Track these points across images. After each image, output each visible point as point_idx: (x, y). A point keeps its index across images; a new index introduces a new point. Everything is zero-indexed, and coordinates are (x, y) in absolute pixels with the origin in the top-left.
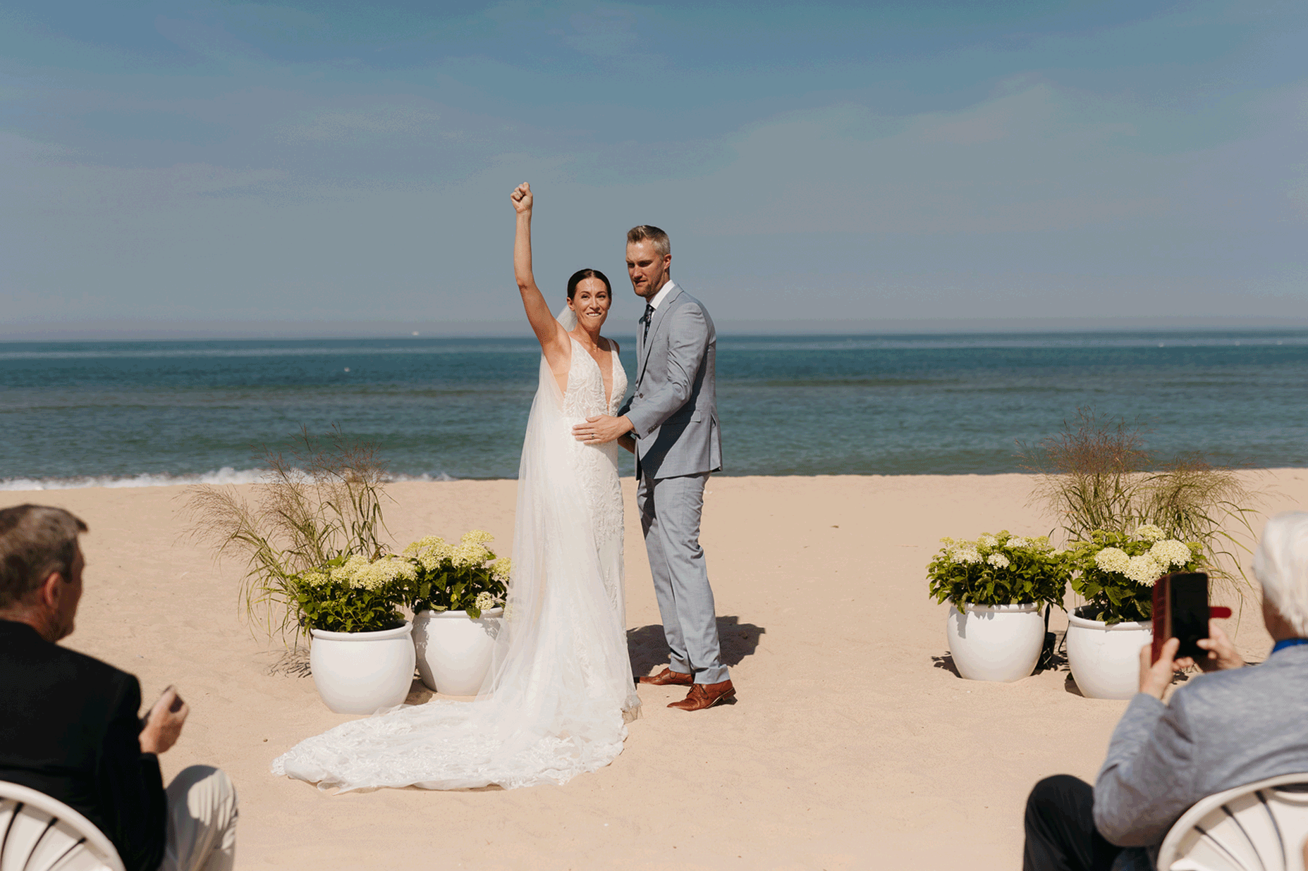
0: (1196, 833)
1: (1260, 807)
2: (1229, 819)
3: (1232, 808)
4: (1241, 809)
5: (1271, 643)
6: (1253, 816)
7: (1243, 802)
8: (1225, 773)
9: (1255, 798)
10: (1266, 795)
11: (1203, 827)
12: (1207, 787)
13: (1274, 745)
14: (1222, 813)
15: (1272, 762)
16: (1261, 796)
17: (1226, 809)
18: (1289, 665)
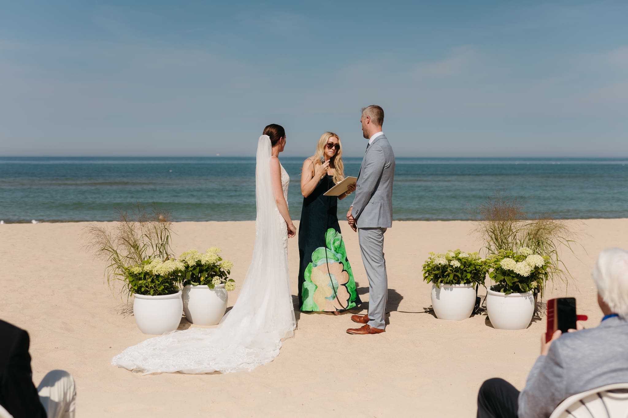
0: (566, 413)
1: (598, 401)
2: (583, 406)
3: (584, 401)
4: (589, 401)
6: (595, 405)
7: (591, 398)
9: (597, 396)
10: (602, 395)
11: (570, 410)
12: (572, 391)
13: (605, 368)
14: (580, 404)
16: (599, 395)
17: (582, 402)
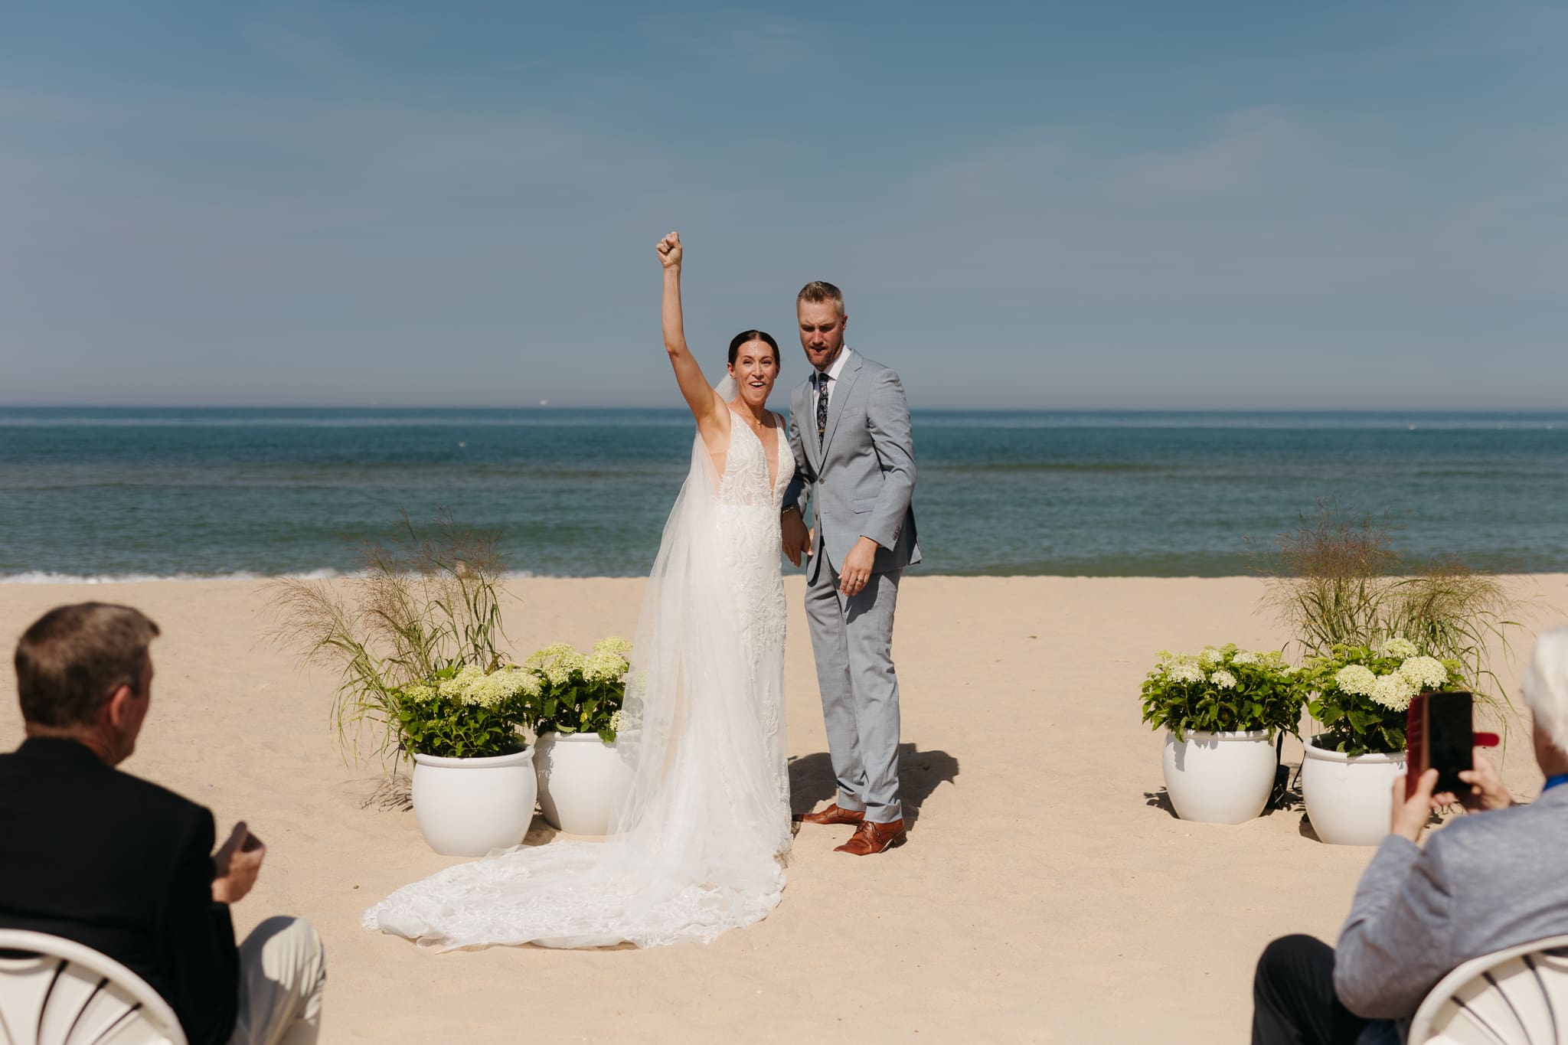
0: (1454, 1005)
1: (1527, 976)
2: (1492, 989)
3: (1494, 975)
4: (1506, 977)
5: (1541, 780)
6: (1520, 986)
7: (1508, 968)
8: (1487, 932)
9: (1522, 964)
10: (1535, 960)
11: (1462, 998)
12: (1467, 950)
14: (1484, 982)
16: (1529, 961)
17: (1489, 977)
18: (1561, 805)
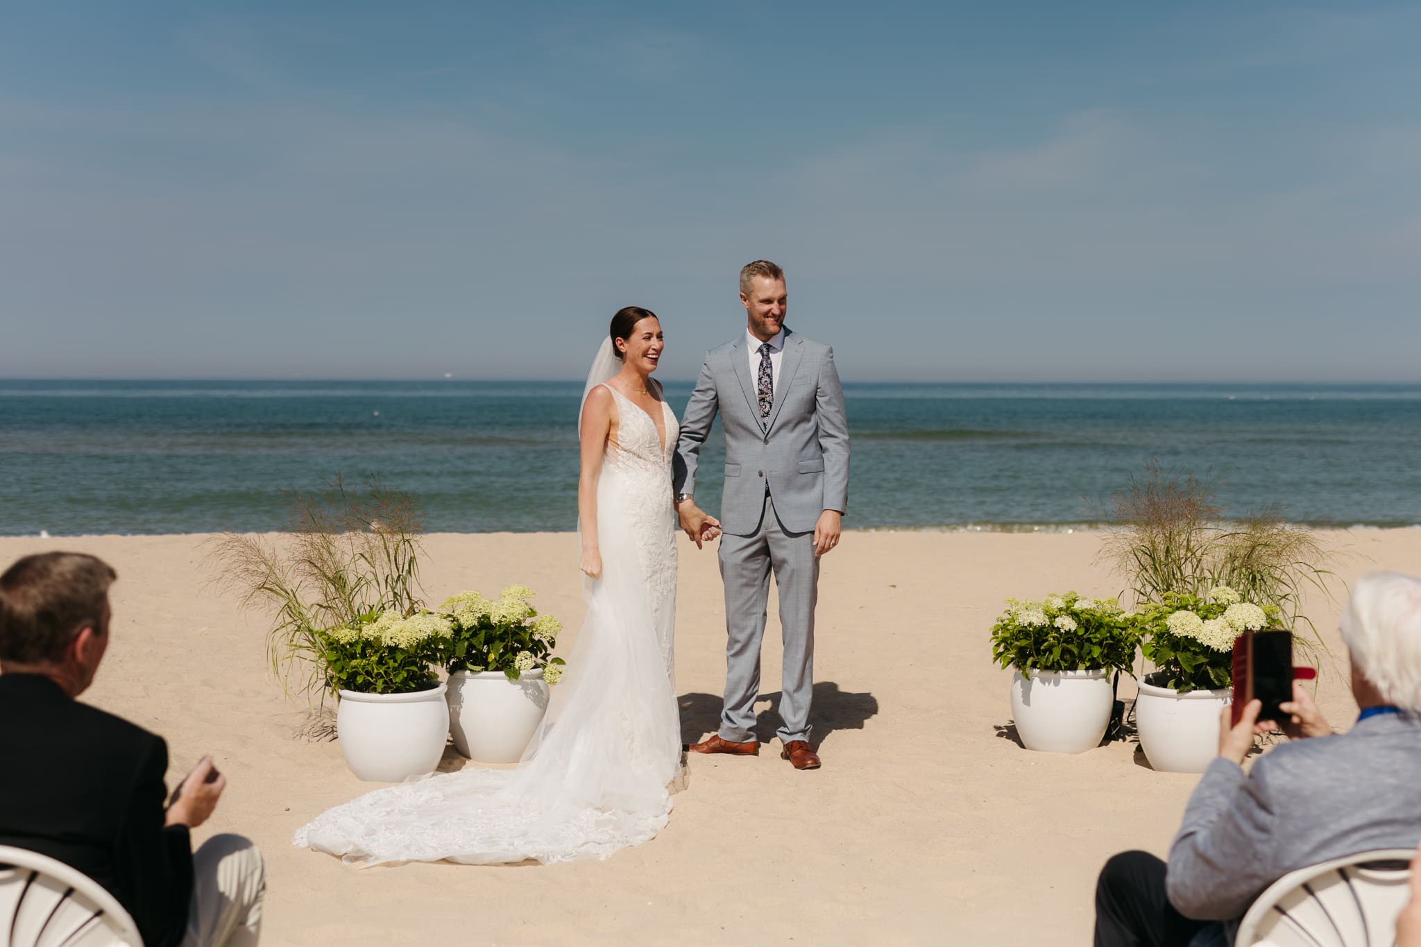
0: (1276, 913)
1: (1342, 887)
2: (1310, 898)
3: (1313, 887)
4: (1322, 889)
5: (1356, 711)
6: (1335, 896)
7: (1325, 880)
8: (1306, 848)
9: (1337, 876)
10: (1349, 873)
11: (1283, 906)
12: (1287, 863)
13: (1359, 819)
14: (1303, 892)
15: (1355, 837)
16: (1343, 874)
17: (1308, 888)
18: (1374, 734)
